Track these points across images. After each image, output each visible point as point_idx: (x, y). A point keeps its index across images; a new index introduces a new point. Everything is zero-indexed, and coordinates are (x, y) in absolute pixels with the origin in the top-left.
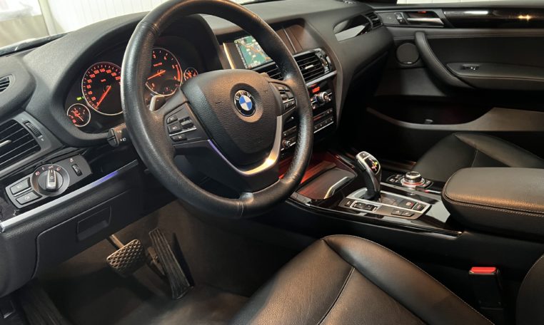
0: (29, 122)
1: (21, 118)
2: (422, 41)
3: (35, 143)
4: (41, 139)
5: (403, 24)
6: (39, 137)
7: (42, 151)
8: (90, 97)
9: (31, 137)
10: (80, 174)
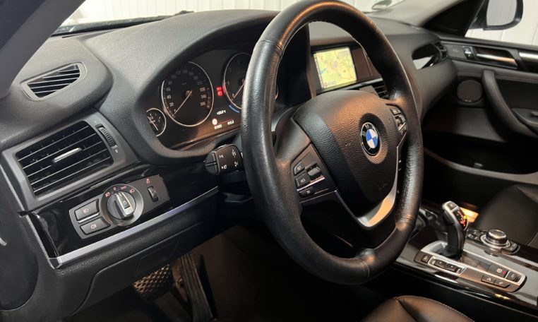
0: (102, 126)
1: (94, 120)
2: (490, 81)
3: (108, 154)
4: (115, 149)
5: (472, 59)
6: (113, 148)
7: (115, 165)
8: (168, 101)
9: (103, 146)
10: (155, 200)
